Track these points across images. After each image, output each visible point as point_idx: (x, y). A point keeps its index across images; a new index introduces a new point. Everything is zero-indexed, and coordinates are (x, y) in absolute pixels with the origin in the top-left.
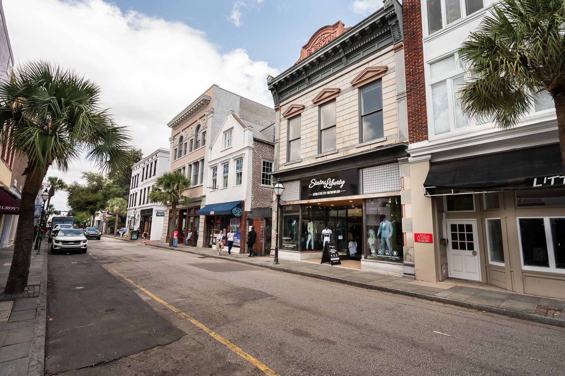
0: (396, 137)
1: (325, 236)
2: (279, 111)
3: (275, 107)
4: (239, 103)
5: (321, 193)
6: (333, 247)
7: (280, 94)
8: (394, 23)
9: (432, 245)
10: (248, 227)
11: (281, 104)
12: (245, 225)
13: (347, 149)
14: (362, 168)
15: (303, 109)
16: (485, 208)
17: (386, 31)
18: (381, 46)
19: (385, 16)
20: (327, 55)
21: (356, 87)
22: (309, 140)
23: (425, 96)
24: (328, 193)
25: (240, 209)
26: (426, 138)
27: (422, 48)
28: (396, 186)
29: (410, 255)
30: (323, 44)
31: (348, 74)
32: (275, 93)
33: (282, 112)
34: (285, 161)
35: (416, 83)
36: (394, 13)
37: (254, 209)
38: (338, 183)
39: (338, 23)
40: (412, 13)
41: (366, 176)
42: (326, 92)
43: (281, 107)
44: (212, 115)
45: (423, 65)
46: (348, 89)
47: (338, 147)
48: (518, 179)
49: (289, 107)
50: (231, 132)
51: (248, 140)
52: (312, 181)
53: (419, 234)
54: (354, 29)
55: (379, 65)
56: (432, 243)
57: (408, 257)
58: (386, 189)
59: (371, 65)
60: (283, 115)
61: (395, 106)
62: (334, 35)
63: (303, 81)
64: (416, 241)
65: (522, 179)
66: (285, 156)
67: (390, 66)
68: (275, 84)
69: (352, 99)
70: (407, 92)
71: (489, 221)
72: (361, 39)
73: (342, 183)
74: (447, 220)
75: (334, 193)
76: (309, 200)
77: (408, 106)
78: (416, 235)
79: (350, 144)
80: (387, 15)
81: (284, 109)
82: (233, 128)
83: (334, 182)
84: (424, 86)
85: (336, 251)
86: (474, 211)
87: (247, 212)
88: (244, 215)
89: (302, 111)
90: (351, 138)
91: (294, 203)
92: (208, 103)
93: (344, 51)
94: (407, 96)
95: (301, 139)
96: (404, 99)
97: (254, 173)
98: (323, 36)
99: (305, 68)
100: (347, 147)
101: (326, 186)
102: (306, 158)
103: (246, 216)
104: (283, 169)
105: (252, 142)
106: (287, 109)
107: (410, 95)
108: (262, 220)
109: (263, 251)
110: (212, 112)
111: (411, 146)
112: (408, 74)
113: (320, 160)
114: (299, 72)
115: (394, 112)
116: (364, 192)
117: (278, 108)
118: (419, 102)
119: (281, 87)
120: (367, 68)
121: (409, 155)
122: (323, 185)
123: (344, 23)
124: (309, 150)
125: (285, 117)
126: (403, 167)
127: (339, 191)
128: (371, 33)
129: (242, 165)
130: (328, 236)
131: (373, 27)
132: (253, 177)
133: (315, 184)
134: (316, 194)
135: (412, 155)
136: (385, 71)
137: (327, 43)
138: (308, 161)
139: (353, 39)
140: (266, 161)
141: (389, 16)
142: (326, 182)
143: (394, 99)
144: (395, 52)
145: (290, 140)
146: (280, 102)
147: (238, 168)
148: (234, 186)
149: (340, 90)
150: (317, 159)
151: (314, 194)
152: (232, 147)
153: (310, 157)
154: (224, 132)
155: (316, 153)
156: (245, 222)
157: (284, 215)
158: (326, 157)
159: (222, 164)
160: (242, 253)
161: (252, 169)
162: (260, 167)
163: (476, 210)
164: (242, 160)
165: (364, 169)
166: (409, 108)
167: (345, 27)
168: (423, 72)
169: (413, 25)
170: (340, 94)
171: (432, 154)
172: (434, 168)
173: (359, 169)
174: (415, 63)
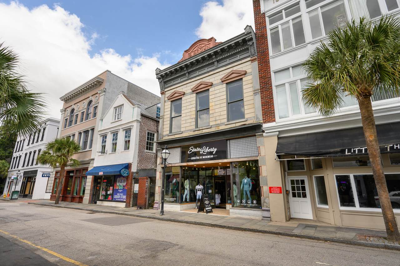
0: (254, 119)
1: (198, 190)
2: (164, 95)
3: (161, 91)
4: (127, 86)
5: (198, 158)
6: (207, 199)
7: (165, 83)
8: (251, 44)
9: (281, 195)
10: (133, 184)
11: (166, 90)
12: (131, 183)
13: (218, 125)
14: (229, 140)
15: (184, 95)
16: (312, 169)
17: (245, 48)
18: (241, 57)
19: (245, 38)
20: (203, 58)
21: (224, 83)
22: (189, 117)
23: (272, 93)
24: (204, 157)
25: (128, 170)
26: (274, 121)
27: (269, 62)
28: (254, 153)
29: (267, 203)
30: (200, 51)
31: (219, 73)
32: (161, 81)
33: (167, 96)
34: (168, 132)
35: (267, 84)
36: (252, 37)
37: (140, 170)
38: (211, 150)
39: (212, 38)
40: (262, 39)
41: (232, 145)
42: (201, 84)
43: (165, 92)
44: (104, 93)
45: (270, 72)
46: (218, 83)
47: (211, 124)
48: (337, 149)
49: (173, 92)
50: (121, 108)
51: (137, 115)
52: (191, 148)
53: (272, 187)
54: (224, 44)
55: (241, 69)
56: (282, 193)
57: (265, 204)
58: (247, 155)
59: (235, 69)
60: (167, 98)
61: (252, 98)
62: (209, 46)
63: (185, 74)
64: (270, 192)
65: (339, 149)
66: (168, 129)
67: (248, 71)
68: (162, 74)
69: (221, 90)
70: (261, 89)
71: (315, 177)
72: (228, 51)
73: (214, 150)
74: (288, 177)
75: (209, 157)
76: (188, 163)
77: (262, 98)
78: (270, 188)
79: (221, 122)
80: (247, 37)
81: (168, 94)
82: (123, 105)
83: (208, 149)
84: (271, 86)
85: (209, 202)
86: (305, 170)
87: (133, 173)
88: (131, 175)
89: (183, 96)
90: (221, 117)
91: (175, 165)
92: (101, 84)
93: (216, 58)
94: (261, 92)
95: (182, 116)
96: (258, 94)
97: (140, 141)
98: (201, 45)
99: (187, 66)
100: (218, 124)
101: (202, 152)
102: (185, 131)
103: (132, 175)
104: (166, 138)
105: (140, 117)
106: (170, 94)
107: (263, 91)
108: (147, 179)
109: (147, 205)
110: (104, 91)
111: (265, 126)
112: (261, 78)
113: (197, 133)
114: (181, 68)
115: (252, 102)
116: (231, 157)
117: (163, 93)
118: (269, 97)
119: (166, 77)
120: (232, 71)
121: (263, 132)
122: (199, 152)
123: (216, 39)
124: (189, 124)
125: (169, 99)
126: (259, 139)
127: (212, 156)
128: (235, 48)
129: (130, 134)
130: (200, 191)
131: (237, 44)
132: (139, 144)
133: (193, 151)
134: (194, 158)
135: (265, 132)
136: (245, 74)
137: (203, 51)
138: (188, 133)
139: (223, 50)
140: (150, 132)
141: (248, 38)
142: (202, 149)
143: (252, 93)
144: (252, 63)
145: (172, 117)
146: (165, 88)
147: (126, 137)
148: (122, 151)
149: (212, 83)
150: (195, 132)
151: (192, 159)
152: (121, 120)
153: (189, 130)
154: (114, 108)
155: (194, 127)
156: (132, 181)
157: (166, 174)
158: (201, 130)
159: (112, 133)
160: (128, 207)
161: (139, 138)
162: (144, 136)
163: (307, 170)
164: (131, 130)
165: (230, 141)
166: (262, 99)
167: (217, 42)
168: (270, 77)
169: (263, 47)
170: (212, 86)
171: (279, 131)
172: (281, 141)
173: (227, 140)
174: (265, 71)
